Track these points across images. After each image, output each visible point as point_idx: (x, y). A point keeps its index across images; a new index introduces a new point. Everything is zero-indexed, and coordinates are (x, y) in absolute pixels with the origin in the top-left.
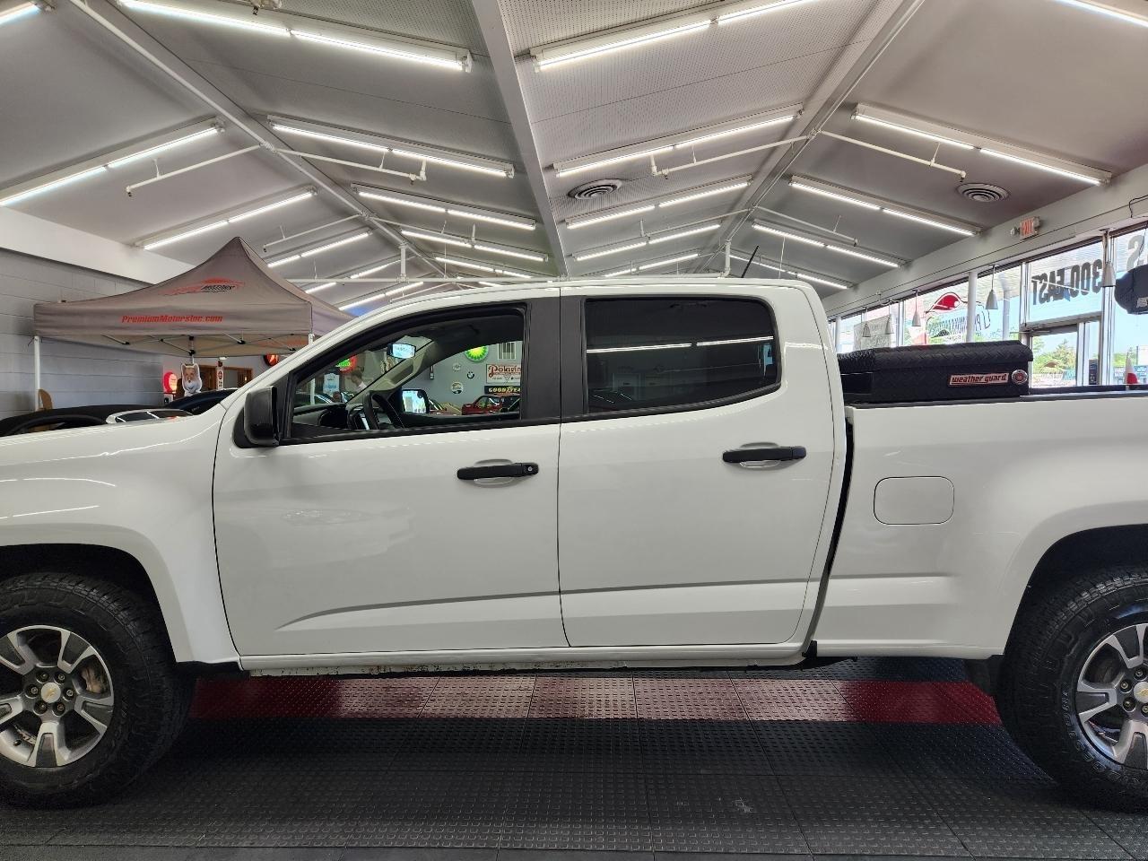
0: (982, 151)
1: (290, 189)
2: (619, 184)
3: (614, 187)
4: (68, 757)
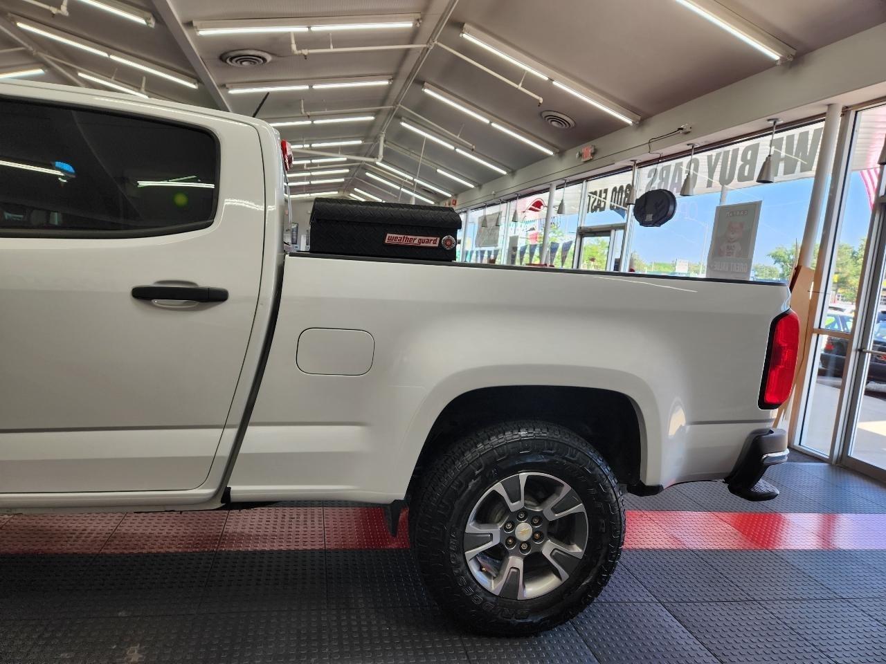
0: (554, 83)
2: (269, 58)
3: (264, 60)
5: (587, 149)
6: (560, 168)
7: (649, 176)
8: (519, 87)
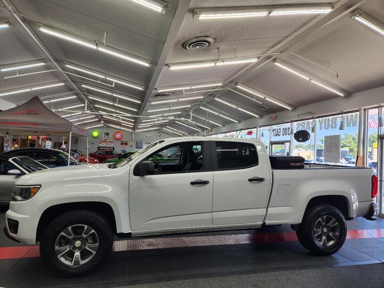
0: (266, 99)
1: (58, 82)
3: (169, 95)
4: (83, 262)
5: (273, 115)
6: (262, 121)
7: (297, 125)
8: (254, 100)
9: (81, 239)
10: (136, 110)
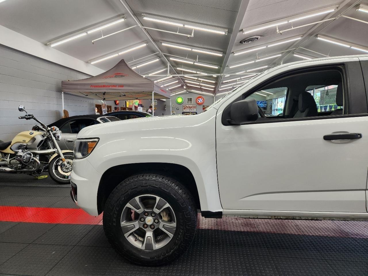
3: (257, 38)
4: (157, 246)
9: (153, 215)
10: (217, 68)
